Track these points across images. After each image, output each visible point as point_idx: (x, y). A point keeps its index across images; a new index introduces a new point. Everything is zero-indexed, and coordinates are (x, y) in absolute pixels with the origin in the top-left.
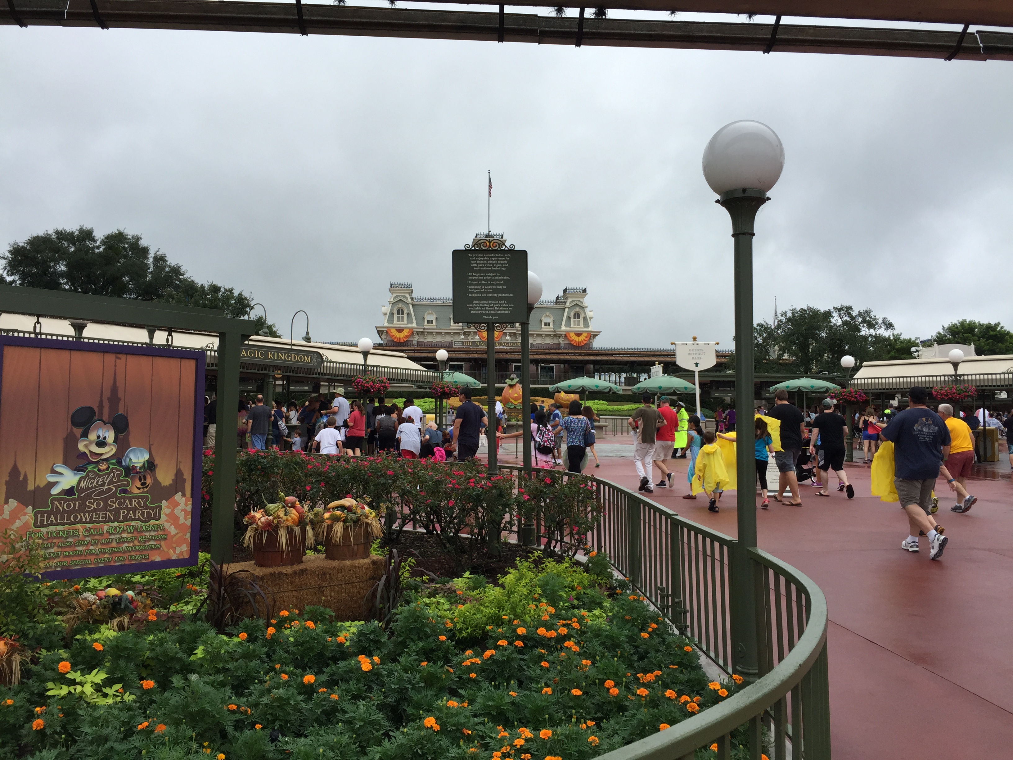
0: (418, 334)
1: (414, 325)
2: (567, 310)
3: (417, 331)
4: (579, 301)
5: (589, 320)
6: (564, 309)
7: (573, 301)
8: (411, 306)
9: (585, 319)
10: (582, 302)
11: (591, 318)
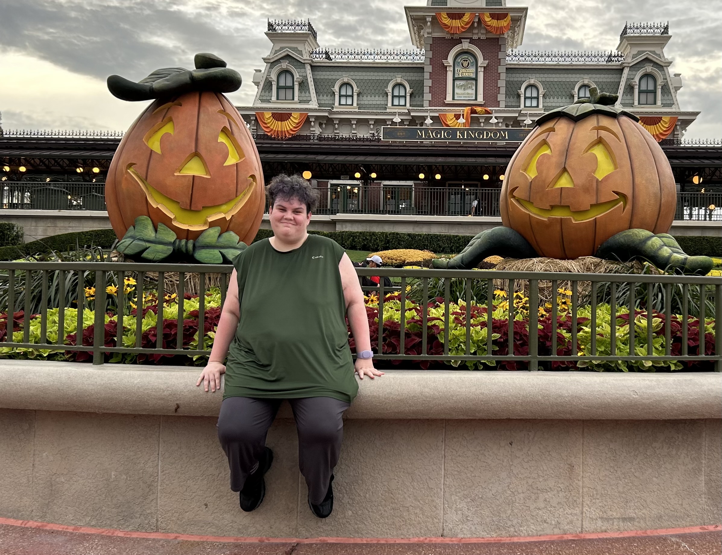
0: (320, 125)
1: (313, 105)
2: (626, 71)
3: (317, 118)
4: (654, 52)
5: (672, 91)
6: (622, 70)
7: (640, 53)
8: (308, 67)
9: (666, 89)
10: (659, 55)
11: (677, 89)
